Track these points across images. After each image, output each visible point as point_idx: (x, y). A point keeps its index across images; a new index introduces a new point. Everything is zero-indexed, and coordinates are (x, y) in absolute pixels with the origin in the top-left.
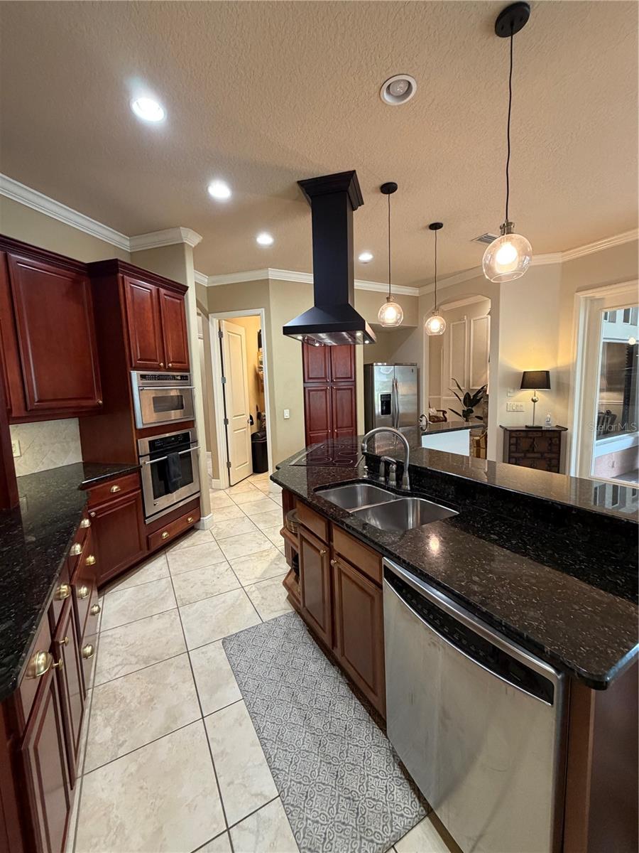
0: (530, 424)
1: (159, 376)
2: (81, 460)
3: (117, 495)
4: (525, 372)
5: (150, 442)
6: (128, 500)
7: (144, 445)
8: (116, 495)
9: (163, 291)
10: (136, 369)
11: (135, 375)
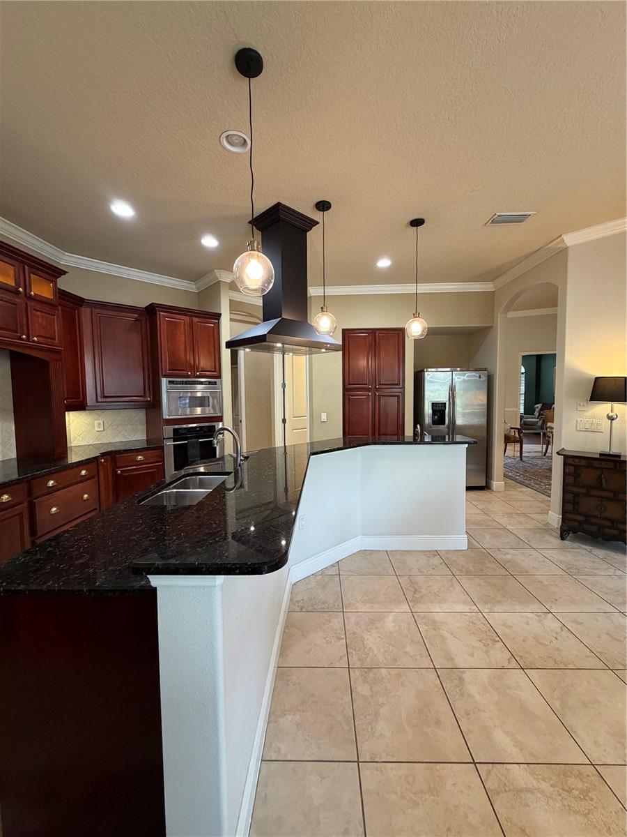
0: (606, 450)
1: (187, 382)
2: (145, 438)
3: (141, 463)
4: (596, 378)
5: (175, 430)
6: (151, 468)
7: (168, 431)
8: (139, 463)
9: (195, 320)
10: (165, 376)
11: (164, 381)
